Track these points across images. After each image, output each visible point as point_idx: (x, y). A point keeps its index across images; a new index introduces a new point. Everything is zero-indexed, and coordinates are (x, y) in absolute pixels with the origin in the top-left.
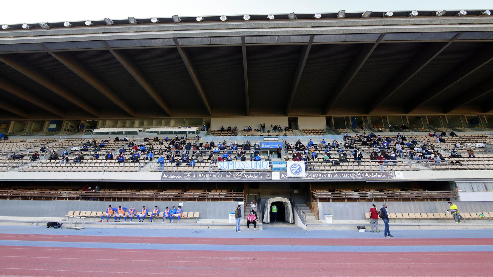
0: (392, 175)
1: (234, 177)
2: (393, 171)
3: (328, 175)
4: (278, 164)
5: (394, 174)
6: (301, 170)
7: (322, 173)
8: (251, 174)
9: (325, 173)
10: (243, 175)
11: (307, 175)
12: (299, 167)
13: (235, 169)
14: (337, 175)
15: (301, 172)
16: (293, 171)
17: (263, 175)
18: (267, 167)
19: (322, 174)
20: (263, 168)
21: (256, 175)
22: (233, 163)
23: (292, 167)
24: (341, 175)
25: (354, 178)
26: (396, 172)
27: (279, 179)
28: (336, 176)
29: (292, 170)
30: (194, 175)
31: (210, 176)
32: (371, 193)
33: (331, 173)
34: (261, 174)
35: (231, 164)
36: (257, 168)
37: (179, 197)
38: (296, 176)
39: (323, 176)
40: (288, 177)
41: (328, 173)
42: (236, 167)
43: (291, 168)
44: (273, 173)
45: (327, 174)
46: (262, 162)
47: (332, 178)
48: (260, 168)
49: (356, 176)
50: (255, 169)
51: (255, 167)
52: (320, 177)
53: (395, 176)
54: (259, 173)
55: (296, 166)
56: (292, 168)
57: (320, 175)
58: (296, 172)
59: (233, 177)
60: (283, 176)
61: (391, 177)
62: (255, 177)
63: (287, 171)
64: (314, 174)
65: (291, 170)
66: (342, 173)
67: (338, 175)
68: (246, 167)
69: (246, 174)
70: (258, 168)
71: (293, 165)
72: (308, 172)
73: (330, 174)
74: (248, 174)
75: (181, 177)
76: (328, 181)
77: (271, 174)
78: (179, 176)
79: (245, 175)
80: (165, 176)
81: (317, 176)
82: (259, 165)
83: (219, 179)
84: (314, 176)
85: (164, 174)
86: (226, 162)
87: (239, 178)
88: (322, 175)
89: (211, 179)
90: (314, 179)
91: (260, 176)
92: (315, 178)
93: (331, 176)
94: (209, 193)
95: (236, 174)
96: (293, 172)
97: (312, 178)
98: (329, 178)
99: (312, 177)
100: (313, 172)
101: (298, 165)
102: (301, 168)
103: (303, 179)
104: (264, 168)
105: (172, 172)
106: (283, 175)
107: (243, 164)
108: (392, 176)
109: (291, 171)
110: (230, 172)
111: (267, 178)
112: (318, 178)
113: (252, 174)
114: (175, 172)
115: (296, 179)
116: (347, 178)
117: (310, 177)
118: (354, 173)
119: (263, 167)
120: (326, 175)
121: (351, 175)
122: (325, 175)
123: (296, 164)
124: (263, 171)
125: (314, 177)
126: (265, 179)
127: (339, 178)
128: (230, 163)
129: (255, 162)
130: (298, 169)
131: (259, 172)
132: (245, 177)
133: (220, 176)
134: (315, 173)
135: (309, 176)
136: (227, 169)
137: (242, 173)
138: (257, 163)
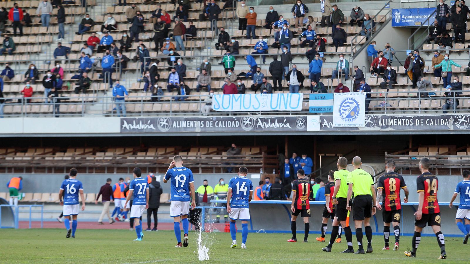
1: (242, 125)
3: (405, 121)
4: (319, 99)
6: (358, 111)
8: (271, 119)
9: (400, 118)
10: (257, 122)
11: (369, 121)
12: (355, 104)
13: (243, 109)
14: (421, 122)
15: (357, 115)
16: (343, 113)
17: (291, 122)
18: (299, 104)
19: (395, 120)
20: (291, 107)
21: (280, 121)
22: (240, 98)
23: (344, 104)
24: (429, 122)
25: (451, 128)
27: (318, 129)
28: (420, 124)
29: (342, 111)
30: (175, 122)
31: (201, 125)
33: (411, 118)
34: (289, 121)
35: (236, 101)
36: (280, 108)
38: (349, 123)
39: (397, 123)
40: (334, 126)
41: (406, 118)
42: (244, 106)
43: (340, 108)
44: (309, 118)
45: (403, 120)
46: (291, 96)
47: (412, 127)
48: (286, 108)
49: (456, 123)
50: (277, 109)
51: (277, 105)
52: (391, 126)
54: (284, 118)
55: (351, 103)
56: (342, 108)
57: (391, 122)
58: (349, 116)
59: (240, 126)
60: (326, 123)
62: (278, 127)
63: (332, 113)
64: (380, 120)
65: (340, 111)
66: (430, 118)
67: (424, 123)
68: (261, 105)
69: (263, 120)
70: (282, 108)
71: (345, 100)
72: (370, 116)
73: (409, 118)
74: (266, 121)
76: (407, 133)
77: (305, 119)
79: (260, 123)
81: (385, 123)
83: (217, 130)
84: (380, 123)
87: (249, 129)
88: (395, 122)
89: (203, 130)
91: (285, 123)
92: (382, 127)
93: (410, 123)
95: (245, 119)
96: (344, 116)
97: (377, 129)
98: (408, 128)
99: (377, 125)
100: (380, 115)
101: (355, 101)
102: (359, 108)
103: (360, 129)
104: (293, 108)
105: (137, 118)
107: (257, 99)
109: (341, 114)
110: (234, 117)
111: (299, 129)
112: (387, 127)
113: (273, 121)
114: (142, 116)
115: (347, 130)
116: (439, 128)
117: (374, 127)
118: (453, 117)
120: (402, 121)
121: (446, 123)
123: (350, 99)
124: (292, 114)
125: (379, 127)
126: (294, 130)
127: (425, 128)
129: (278, 96)
130: (352, 108)
131: (285, 116)
132: (260, 126)
133: (218, 124)
134: (383, 117)
135: (372, 124)
136: (230, 110)
137: (255, 117)
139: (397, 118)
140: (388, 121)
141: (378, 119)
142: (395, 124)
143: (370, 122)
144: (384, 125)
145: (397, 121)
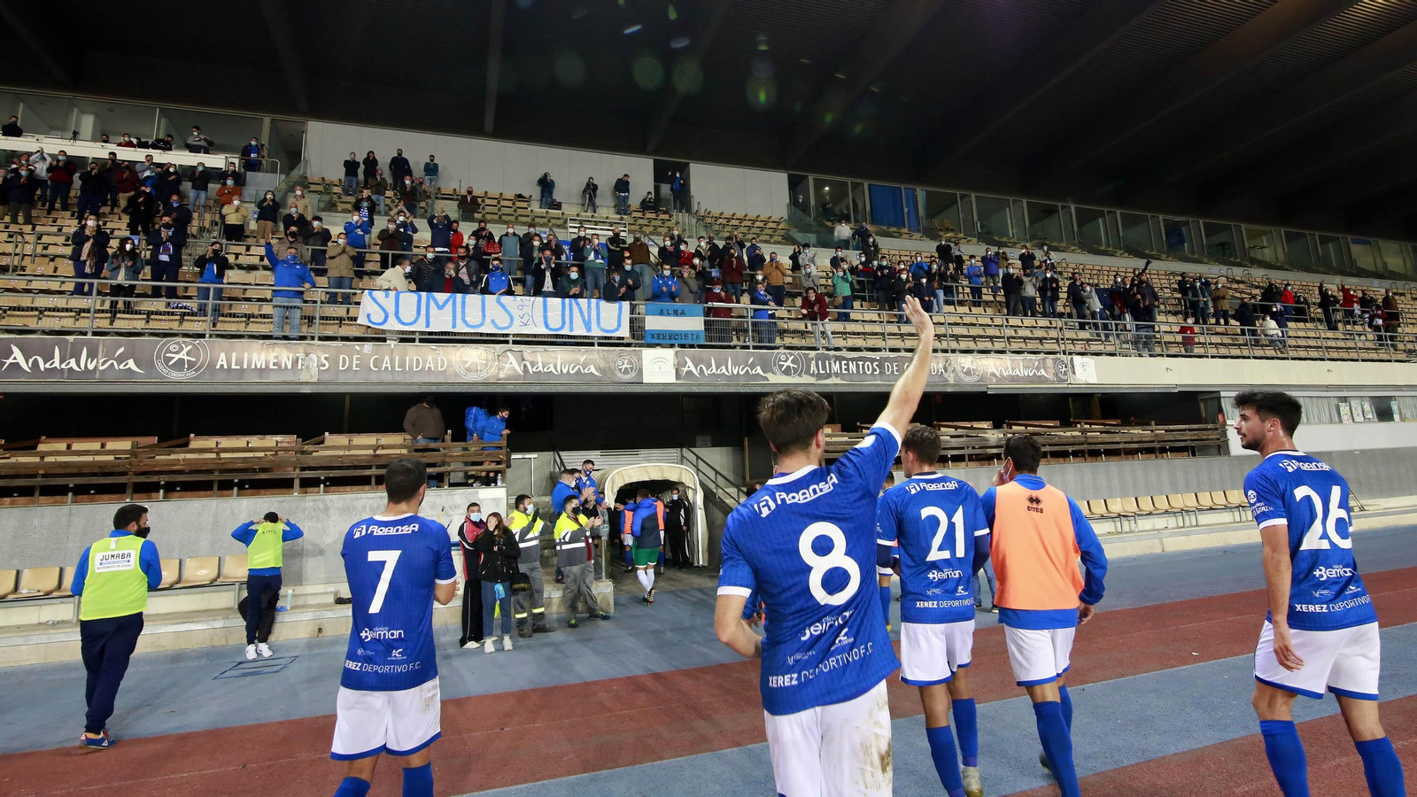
0: (1064, 369)
2: (1069, 357)
3: (863, 366)
4: (669, 314)
5: (1069, 365)
7: (845, 359)
9: (852, 360)
10: (503, 358)
11: (789, 363)
13: (461, 328)
14: (895, 368)
18: (619, 325)
19: (843, 362)
20: (603, 330)
21: (570, 358)
22: (450, 302)
25: (953, 380)
26: (1077, 359)
27: (672, 379)
28: (893, 371)
32: (1001, 433)
33: (875, 360)
35: (440, 307)
36: (571, 330)
37: (122, 480)
39: (847, 369)
42: (465, 322)
44: (648, 353)
45: (861, 363)
47: (878, 378)
48: (589, 329)
49: (959, 371)
50: (565, 332)
51: (564, 323)
52: (836, 375)
53: (1074, 373)
54: (580, 353)
57: (836, 367)
60: (690, 365)
61: (1062, 377)
62: (564, 370)
64: (813, 362)
68: (517, 322)
69: (519, 356)
70: (580, 331)
72: (791, 354)
73: (872, 360)
74: (531, 357)
75: (134, 368)
78: (120, 360)
80: (21, 360)
81: (824, 368)
82: (584, 321)
83: (372, 378)
84: (813, 368)
85: (15, 349)
86: (414, 296)
87: (480, 376)
88: (844, 367)
89: (327, 377)
90: (812, 380)
91: (585, 363)
92: (819, 376)
93: (874, 370)
94: (311, 453)
97: (807, 379)
98: (868, 378)
99: (808, 372)
100: (812, 354)
104: (607, 332)
105: (71, 338)
106: (689, 363)
107: (503, 307)
108: (1065, 373)
110: (432, 346)
111: (621, 377)
112: (829, 376)
114: (89, 336)
115: (742, 381)
117: (800, 375)
118: (952, 359)
119: (602, 325)
120: (858, 366)
121: (941, 370)
122: (852, 367)
124: (600, 344)
125: (813, 375)
128: (435, 300)
129: (563, 304)
131: (583, 348)
133: (378, 363)
134: (818, 358)
135: (795, 370)
136: (420, 326)
138: (575, 306)
139: (848, 360)
140: (830, 364)
141: (809, 361)
142: (844, 372)
143: (792, 365)
144: (821, 372)
145: (847, 365)
